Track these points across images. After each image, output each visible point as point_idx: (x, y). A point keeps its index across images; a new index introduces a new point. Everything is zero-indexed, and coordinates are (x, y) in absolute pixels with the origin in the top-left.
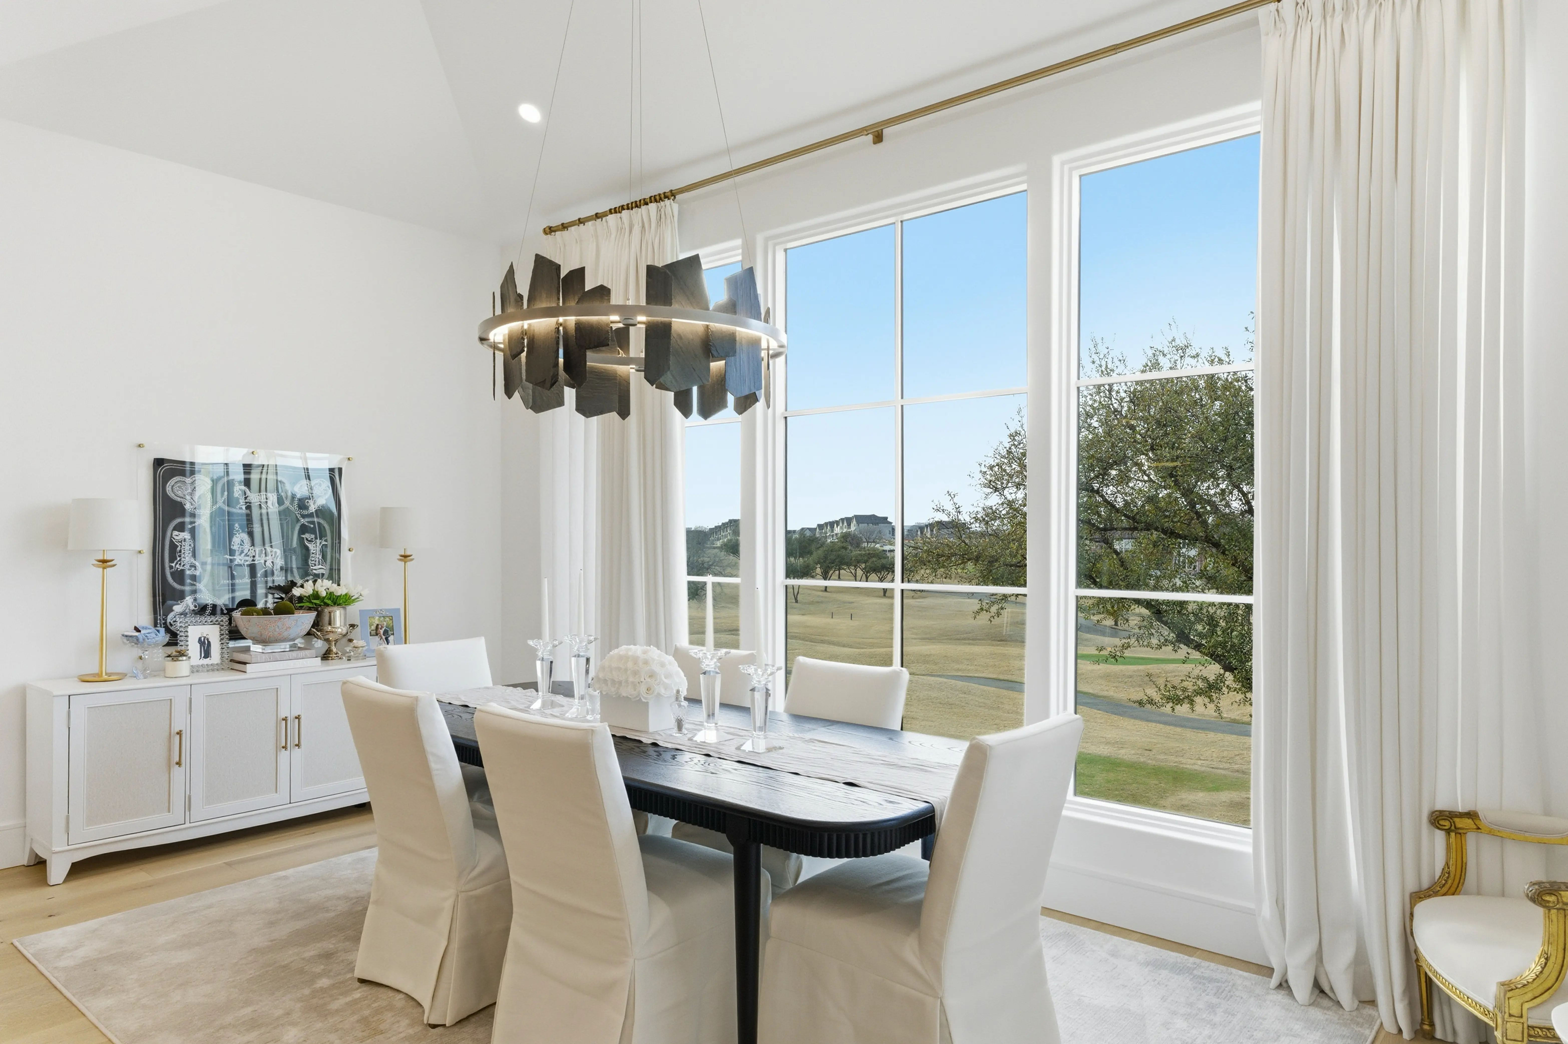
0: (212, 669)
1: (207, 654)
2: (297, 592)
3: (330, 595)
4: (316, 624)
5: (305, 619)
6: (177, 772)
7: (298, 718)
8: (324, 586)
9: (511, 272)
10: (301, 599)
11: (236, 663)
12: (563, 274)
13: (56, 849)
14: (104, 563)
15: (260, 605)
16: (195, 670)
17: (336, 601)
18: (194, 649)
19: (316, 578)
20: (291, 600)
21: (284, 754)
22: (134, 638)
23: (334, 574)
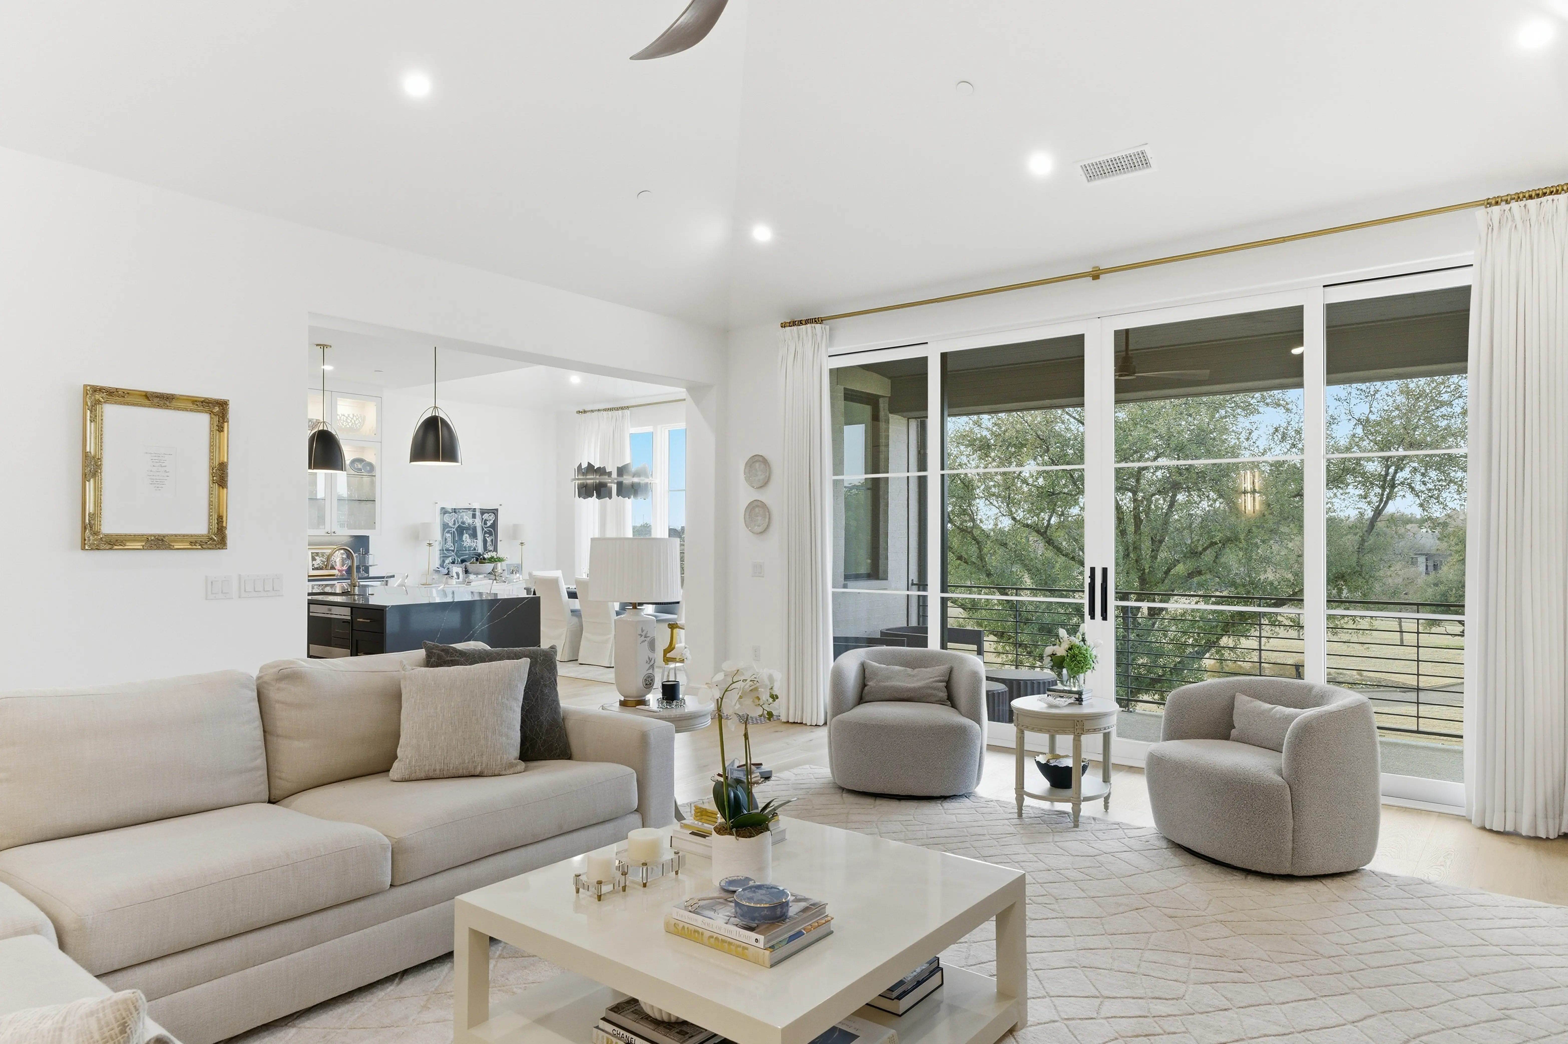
1: (458, 578)
3: (496, 558)
4: (494, 569)
5: (491, 566)
8: (494, 554)
10: (486, 559)
12: (595, 468)
14: (430, 544)
17: (498, 560)
18: (455, 575)
22: (437, 571)
23: (497, 550)
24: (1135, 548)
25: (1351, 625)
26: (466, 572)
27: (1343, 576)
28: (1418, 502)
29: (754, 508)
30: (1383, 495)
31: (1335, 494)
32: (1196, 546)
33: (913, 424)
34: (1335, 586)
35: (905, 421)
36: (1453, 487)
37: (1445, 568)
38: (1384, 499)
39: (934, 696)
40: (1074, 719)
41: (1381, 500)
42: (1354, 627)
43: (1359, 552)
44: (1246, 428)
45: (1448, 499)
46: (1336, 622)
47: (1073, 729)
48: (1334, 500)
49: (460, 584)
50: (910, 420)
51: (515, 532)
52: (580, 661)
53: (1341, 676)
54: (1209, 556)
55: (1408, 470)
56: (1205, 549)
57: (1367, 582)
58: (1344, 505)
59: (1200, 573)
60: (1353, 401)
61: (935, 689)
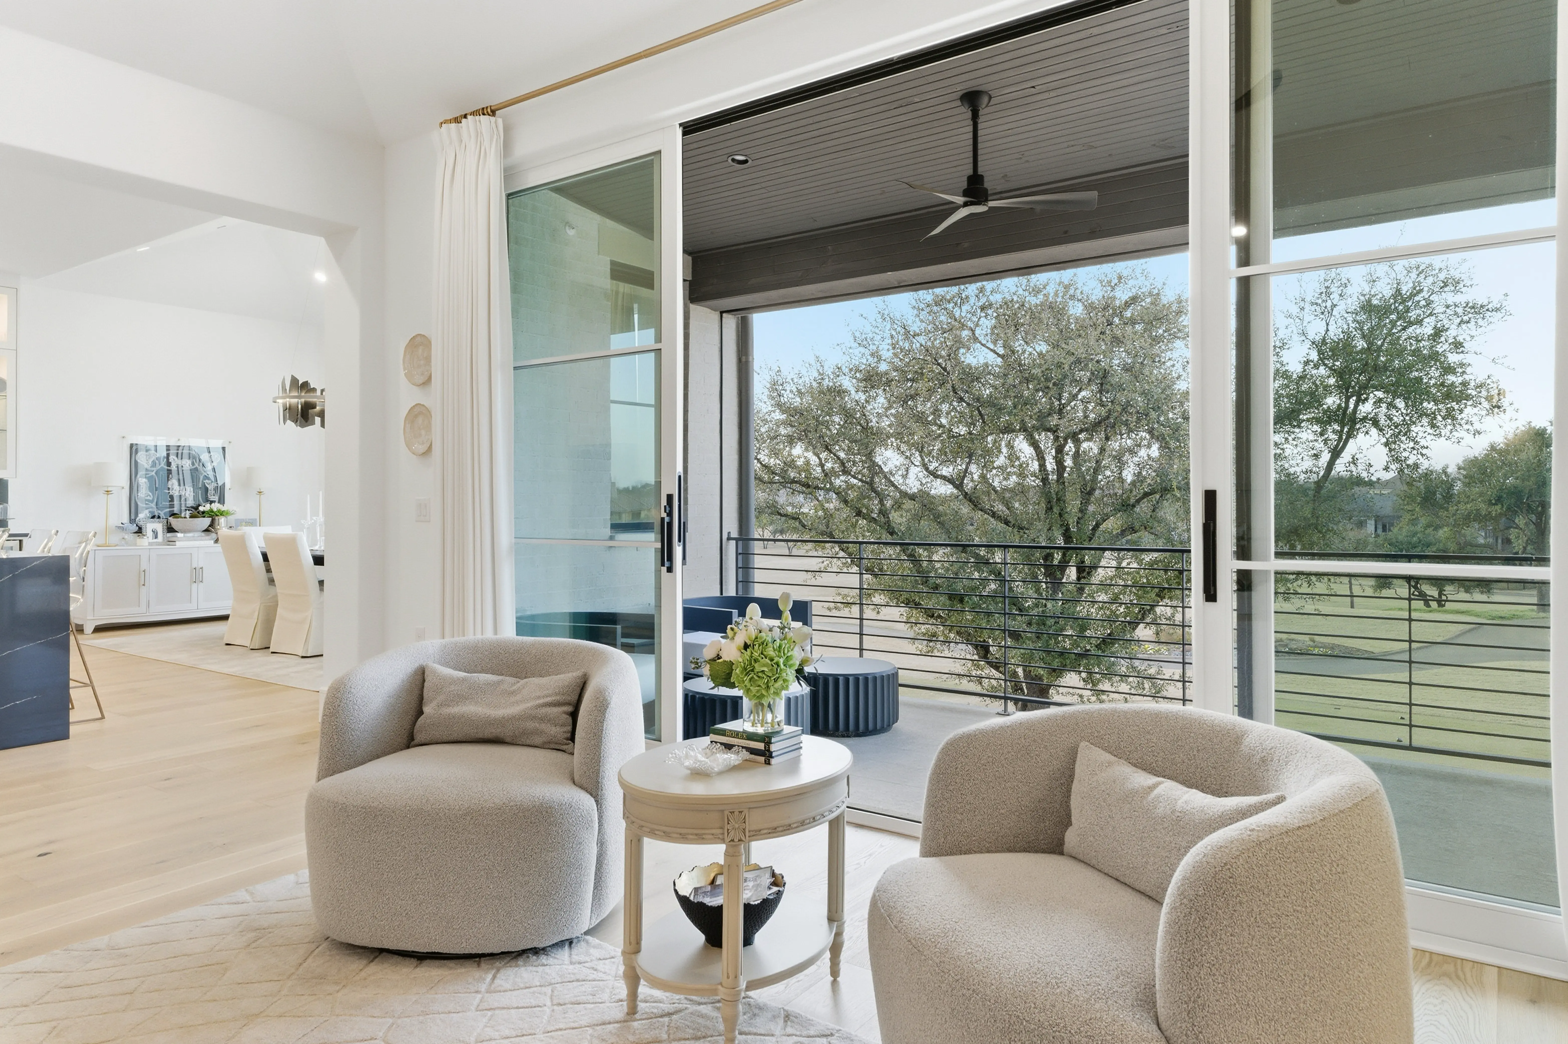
0: (159, 544)
1: (156, 537)
2: (201, 509)
3: (219, 511)
4: (212, 525)
5: (206, 522)
6: (143, 589)
7: (202, 568)
8: (216, 507)
9: (284, 379)
10: (203, 512)
11: (171, 542)
12: (300, 383)
13: (88, 618)
14: (108, 492)
15: (183, 515)
16: (150, 544)
17: (222, 513)
18: (150, 534)
19: (211, 502)
20: (198, 512)
21: (194, 586)
22: (121, 528)
23: (222, 501)
24: (1058, 500)
25: (1305, 589)
26: (170, 529)
27: (1296, 530)
28: (1384, 440)
29: (416, 416)
30: (1342, 431)
31: (1286, 439)
32: (1129, 498)
33: (731, 323)
34: (1288, 542)
35: (716, 316)
36: (1425, 421)
37: (1395, 530)
38: (1344, 437)
39: (540, 733)
40: (721, 808)
41: (1340, 438)
42: (1309, 591)
43: (1314, 500)
44: (1184, 356)
45: (1421, 434)
46: (1288, 585)
47: (719, 831)
48: (1285, 446)
49: (159, 545)
50: (724, 315)
51: (246, 479)
52: (271, 650)
53: (1294, 642)
54: (1143, 508)
55: (1371, 401)
56: (1138, 501)
57: (1324, 536)
58: (1295, 451)
59: (1133, 530)
60: (1307, 318)
61: (542, 719)
